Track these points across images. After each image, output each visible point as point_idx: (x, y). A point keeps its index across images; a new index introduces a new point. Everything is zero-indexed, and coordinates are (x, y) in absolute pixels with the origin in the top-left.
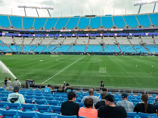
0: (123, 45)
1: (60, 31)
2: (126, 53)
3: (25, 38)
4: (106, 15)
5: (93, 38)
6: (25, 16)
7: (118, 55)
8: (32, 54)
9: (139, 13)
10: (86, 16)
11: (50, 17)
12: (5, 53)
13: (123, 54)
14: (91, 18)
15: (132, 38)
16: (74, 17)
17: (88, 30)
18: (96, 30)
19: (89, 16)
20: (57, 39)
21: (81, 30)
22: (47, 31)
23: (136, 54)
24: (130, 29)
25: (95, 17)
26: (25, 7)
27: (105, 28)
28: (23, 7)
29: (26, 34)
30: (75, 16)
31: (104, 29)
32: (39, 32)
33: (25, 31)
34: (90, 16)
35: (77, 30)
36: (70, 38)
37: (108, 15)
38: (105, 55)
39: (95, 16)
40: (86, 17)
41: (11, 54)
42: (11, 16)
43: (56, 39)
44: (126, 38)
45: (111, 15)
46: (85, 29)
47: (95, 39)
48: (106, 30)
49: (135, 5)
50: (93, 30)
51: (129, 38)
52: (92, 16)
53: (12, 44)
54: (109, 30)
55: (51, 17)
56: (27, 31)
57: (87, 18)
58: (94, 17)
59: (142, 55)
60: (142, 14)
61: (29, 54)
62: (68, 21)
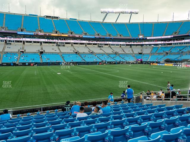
0: (99, 54)
1: (16, 34)
2: (108, 62)
4: (70, 19)
7: (102, 64)
9: (104, 21)
10: (47, 16)
13: (105, 63)
14: (53, 19)
15: (103, 46)
16: (29, 15)
18: (67, 35)
19: (50, 17)
20: (11, 44)
21: (47, 34)
23: (116, 63)
24: (102, 37)
25: (59, 20)
30: (31, 15)
34: (52, 17)
37: (73, 19)
38: (88, 64)
39: (58, 17)
43: (9, 43)
44: (97, 46)
45: (76, 19)
47: (64, 46)
48: (78, 36)
49: (102, 13)
51: (100, 46)
52: (54, 17)
54: (81, 37)
57: (47, 19)
58: (57, 20)
59: (121, 64)
60: (106, 22)
62: (23, 20)
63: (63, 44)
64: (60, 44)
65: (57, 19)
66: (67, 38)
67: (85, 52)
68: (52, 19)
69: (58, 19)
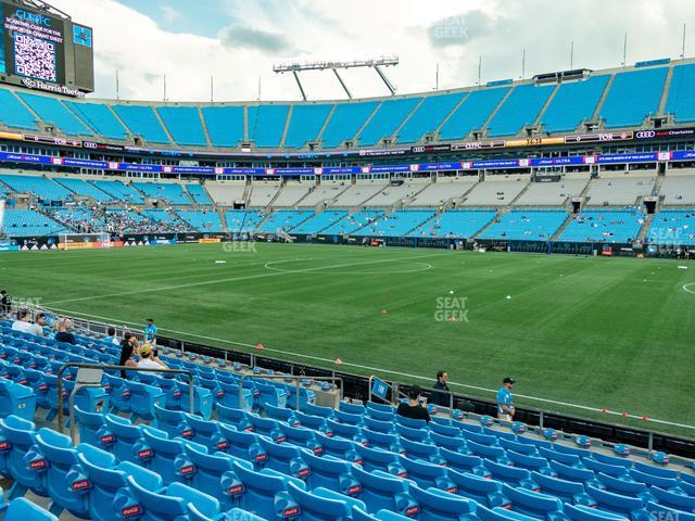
3: (290, 183)
4: (639, 65)
5: (549, 177)
6: (302, 99)
8: (282, 240)
10: (540, 77)
11: (390, 94)
12: (200, 236)
13: (644, 250)
14: (563, 82)
16: (489, 85)
17: (524, 142)
18: (561, 140)
19: (553, 75)
20: (401, 183)
21: (492, 144)
22: (362, 153)
25: (584, 80)
26: (295, 68)
27: (608, 129)
28: (289, 69)
29: (291, 168)
30: (493, 84)
31: (600, 136)
32: (332, 157)
33: (287, 156)
34: (559, 75)
35: (477, 145)
36: (453, 178)
37: (649, 63)
39: (580, 72)
40: (538, 82)
41: (219, 240)
42: (258, 105)
43: (397, 182)
45: (667, 61)
46: (512, 136)
48: (610, 137)
50: (545, 141)
52: (566, 74)
53: (237, 206)
54: (623, 137)
55: (397, 93)
56: (292, 158)
57: (542, 85)
58: (577, 80)
61: (274, 241)
62: (458, 106)
63: (552, 174)
64: (545, 174)
65: (575, 78)
66: (575, 150)
67: (610, 203)
68: (559, 82)
69: (582, 77)
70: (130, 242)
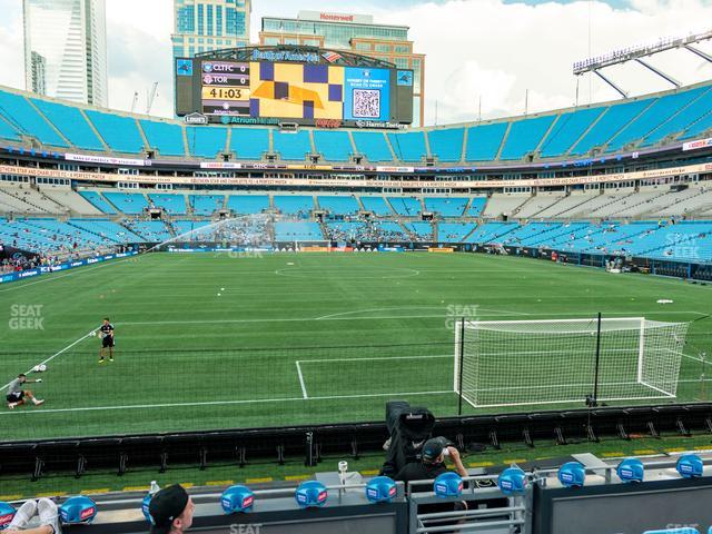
70: (366, 249)
